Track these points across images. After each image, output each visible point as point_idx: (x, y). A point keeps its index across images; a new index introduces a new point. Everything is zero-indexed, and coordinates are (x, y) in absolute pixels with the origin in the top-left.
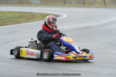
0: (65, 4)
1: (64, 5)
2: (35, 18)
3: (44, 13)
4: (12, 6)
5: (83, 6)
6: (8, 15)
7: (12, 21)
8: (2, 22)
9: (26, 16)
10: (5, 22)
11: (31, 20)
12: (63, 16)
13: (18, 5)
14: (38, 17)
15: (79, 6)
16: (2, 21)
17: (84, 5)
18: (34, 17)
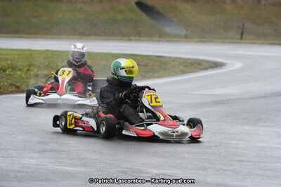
0: (244, 37)
1: (241, 39)
2: (166, 69)
3: (188, 59)
4: (115, 40)
6: (104, 62)
9: (146, 66)
11: (156, 75)
12: (234, 65)
13: (132, 38)
14: (173, 66)
15: (277, 42)
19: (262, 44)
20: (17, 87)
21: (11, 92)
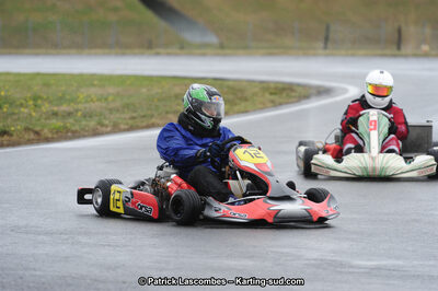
2: (246, 100)
5: (397, 52)
7: (167, 113)
8: (135, 115)
10: (144, 116)
11: (236, 108)
14: (255, 94)
16: (135, 112)
17: (399, 48)
18: (239, 95)
19: (366, 55)
20: (37, 133)
21: (30, 142)
